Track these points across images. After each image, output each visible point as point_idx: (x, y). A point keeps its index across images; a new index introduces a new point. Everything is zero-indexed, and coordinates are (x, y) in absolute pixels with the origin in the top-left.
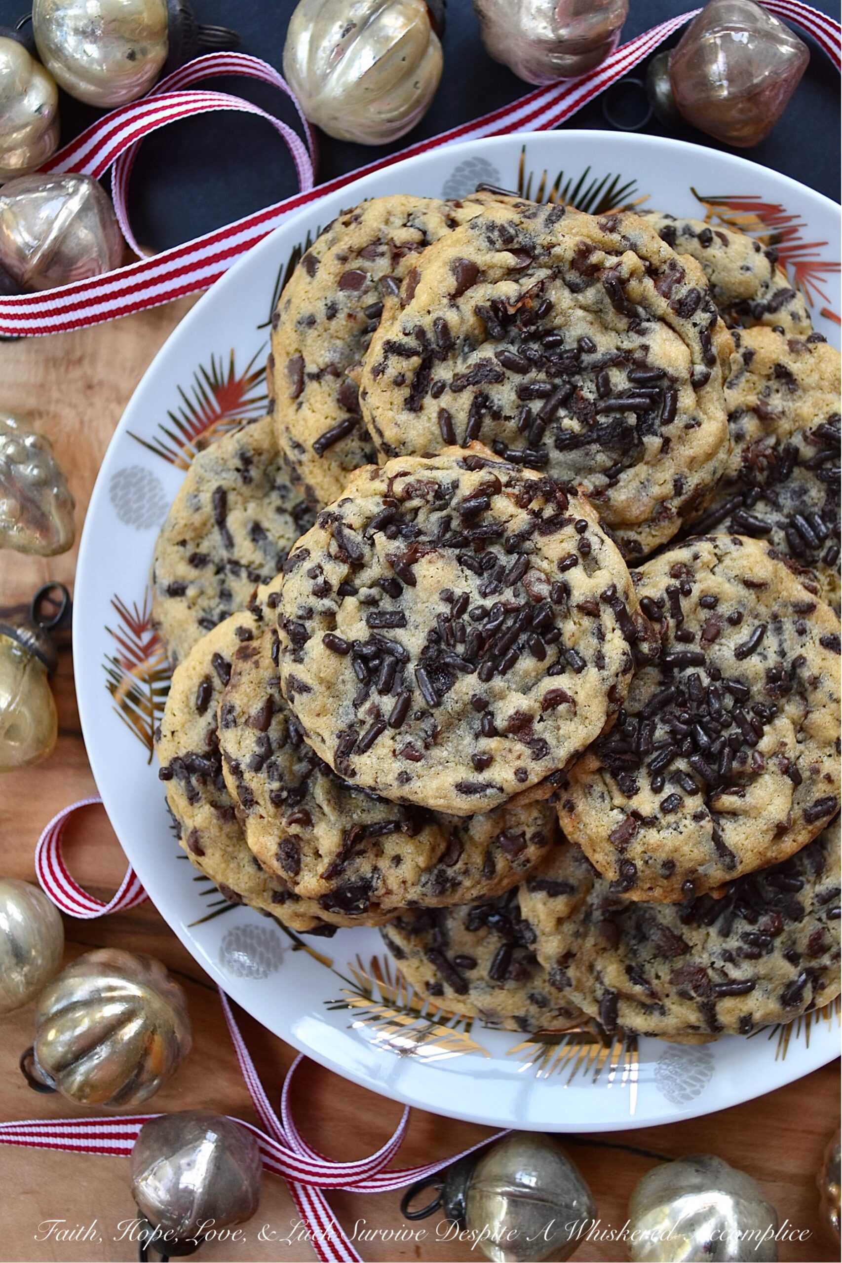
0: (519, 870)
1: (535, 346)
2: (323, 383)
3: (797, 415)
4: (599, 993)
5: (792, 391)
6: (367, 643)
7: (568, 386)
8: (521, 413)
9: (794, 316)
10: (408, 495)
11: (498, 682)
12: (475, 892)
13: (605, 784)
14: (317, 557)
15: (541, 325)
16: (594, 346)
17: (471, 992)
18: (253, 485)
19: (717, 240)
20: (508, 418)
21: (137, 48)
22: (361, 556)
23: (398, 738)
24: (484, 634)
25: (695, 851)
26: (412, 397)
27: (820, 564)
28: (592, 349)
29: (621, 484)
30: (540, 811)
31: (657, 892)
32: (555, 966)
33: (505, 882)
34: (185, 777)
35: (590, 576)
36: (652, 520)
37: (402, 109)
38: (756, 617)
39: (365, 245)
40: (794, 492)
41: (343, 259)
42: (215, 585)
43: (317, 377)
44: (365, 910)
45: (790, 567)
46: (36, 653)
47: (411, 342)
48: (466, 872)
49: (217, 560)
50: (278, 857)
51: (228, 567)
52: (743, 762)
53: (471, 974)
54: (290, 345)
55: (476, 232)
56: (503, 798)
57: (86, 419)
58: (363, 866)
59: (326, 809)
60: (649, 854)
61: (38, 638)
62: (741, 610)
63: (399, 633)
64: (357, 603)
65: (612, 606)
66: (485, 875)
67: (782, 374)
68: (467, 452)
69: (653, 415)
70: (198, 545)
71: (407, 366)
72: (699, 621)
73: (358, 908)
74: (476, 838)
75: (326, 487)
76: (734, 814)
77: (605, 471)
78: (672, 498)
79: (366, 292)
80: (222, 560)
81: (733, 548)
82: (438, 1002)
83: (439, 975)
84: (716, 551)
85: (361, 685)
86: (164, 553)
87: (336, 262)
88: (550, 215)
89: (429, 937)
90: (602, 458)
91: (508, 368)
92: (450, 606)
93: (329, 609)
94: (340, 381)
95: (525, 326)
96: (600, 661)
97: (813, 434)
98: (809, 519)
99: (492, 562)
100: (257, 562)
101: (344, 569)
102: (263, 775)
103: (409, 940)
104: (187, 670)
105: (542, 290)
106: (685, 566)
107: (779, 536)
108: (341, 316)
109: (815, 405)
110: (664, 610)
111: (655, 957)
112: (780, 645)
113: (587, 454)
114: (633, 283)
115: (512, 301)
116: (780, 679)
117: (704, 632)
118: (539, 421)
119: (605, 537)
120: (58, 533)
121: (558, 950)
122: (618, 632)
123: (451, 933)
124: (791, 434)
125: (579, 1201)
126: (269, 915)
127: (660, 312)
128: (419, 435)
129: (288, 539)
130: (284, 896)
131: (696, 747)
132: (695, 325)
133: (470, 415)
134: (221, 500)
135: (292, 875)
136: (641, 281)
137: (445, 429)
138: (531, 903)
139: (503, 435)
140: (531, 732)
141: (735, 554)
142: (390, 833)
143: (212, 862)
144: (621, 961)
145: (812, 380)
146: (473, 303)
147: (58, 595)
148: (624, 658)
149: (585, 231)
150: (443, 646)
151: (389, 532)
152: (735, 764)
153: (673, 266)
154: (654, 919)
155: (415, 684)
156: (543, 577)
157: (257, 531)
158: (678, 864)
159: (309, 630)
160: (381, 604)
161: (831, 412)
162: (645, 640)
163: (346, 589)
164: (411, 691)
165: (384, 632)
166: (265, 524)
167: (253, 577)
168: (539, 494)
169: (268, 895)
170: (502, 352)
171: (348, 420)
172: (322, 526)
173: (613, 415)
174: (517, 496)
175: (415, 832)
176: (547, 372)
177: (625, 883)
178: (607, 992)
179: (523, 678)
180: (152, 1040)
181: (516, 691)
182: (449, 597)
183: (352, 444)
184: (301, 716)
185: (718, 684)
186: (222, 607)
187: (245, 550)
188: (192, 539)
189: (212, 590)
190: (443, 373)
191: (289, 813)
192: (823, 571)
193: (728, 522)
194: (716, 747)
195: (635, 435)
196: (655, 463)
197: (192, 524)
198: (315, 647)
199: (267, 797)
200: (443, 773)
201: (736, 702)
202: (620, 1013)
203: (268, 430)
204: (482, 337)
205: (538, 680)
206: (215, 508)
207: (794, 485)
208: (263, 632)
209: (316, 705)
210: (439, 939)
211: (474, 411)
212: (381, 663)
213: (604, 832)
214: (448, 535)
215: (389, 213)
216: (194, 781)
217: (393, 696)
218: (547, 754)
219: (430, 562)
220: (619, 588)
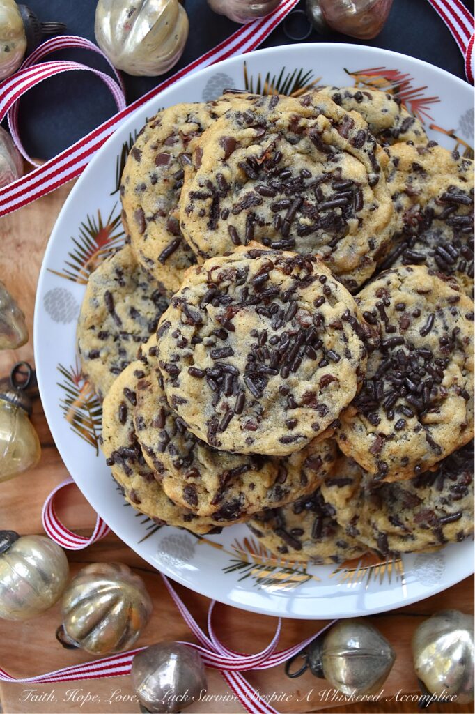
0: (320, 477)
1: (276, 180)
2: (157, 221)
3: (430, 190)
4: (376, 535)
5: (424, 177)
6: (213, 369)
7: (299, 199)
8: (275, 219)
9: (416, 133)
10: (221, 280)
11: (292, 377)
12: (298, 495)
13: (362, 421)
14: (175, 325)
15: (278, 167)
16: (310, 173)
17: (304, 548)
18: (126, 287)
19: (365, 97)
20: (268, 224)
21: (9, 44)
22: (201, 319)
23: (242, 419)
24: (280, 352)
25: (418, 449)
26: (211, 222)
27: (457, 273)
28: (309, 176)
29: (339, 249)
30: (327, 443)
31: (401, 475)
32: (349, 525)
33: (314, 485)
34: (121, 462)
35: (333, 307)
36: (360, 266)
37: (170, 53)
38: (428, 310)
39: (166, 137)
40: (435, 234)
41: (155, 148)
42: (115, 347)
43: (153, 219)
44: (239, 517)
45: (442, 278)
46: (20, 405)
47: (205, 190)
48: (292, 485)
49: (113, 333)
50: (184, 498)
51: (121, 336)
52: (436, 393)
53: (302, 538)
54: (134, 203)
55: (230, 120)
56: (307, 441)
57: (20, 264)
58: (233, 493)
59: (207, 465)
60: (393, 455)
61: (19, 397)
62: (419, 308)
63: (230, 359)
64: (203, 347)
65: (349, 322)
66: (302, 484)
67: (417, 168)
68: (249, 248)
69: (350, 207)
70: (101, 327)
71: (204, 204)
72: (397, 319)
73: (234, 516)
74: (294, 464)
75: (169, 281)
76: (435, 423)
77: (329, 244)
78: (369, 252)
79: (172, 165)
80: (117, 333)
81: (408, 274)
82: (286, 556)
83: (284, 542)
84: (400, 277)
85: (214, 393)
86: (83, 335)
87: (151, 150)
88: (271, 102)
89: (274, 522)
90: (326, 237)
91: (263, 195)
92: (257, 339)
93: (188, 354)
94: (166, 219)
95: (269, 169)
96: (348, 354)
97: (440, 199)
98: (445, 248)
99: (276, 309)
100: (137, 330)
101: (192, 329)
102: (167, 453)
103: (263, 526)
104: (110, 400)
105: (275, 147)
106: (384, 289)
107: (431, 260)
108: (160, 181)
109: (439, 183)
110: (377, 317)
111: (403, 509)
112: (444, 323)
113: (317, 236)
114: (326, 133)
115: (259, 156)
116: (447, 343)
117: (401, 324)
118: (286, 222)
119: (337, 283)
120: (18, 334)
121: (349, 516)
122: (355, 336)
123: (286, 517)
124: (428, 201)
125: (385, 651)
126: (183, 528)
127: (344, 147)
128: (219, 243)
129: (152, 314)
130: (190, 517)
131: (408, 391)
132: (365, 151)
133: (247, 226)
134: (110, 299)
135: (194, 506)
136: (330, 131)
137: (233, 237)
138: (329, 493)
139: (268, 234)
140: (316, 402)
141: (410, 277)
142: (245, 471)
143: (146, 506)
144: (385, 515)
145: (435, 168)
146: (236, 161)
147: (25, 369)
148: (361, 350)
149: (293, 108)
150: (257, 362)
151: (214, 304)
152: (431, 396)
153: (347, 119)
154: (399, 488)
155: (245, 387)
156: (307, 312)
157: (133, 312)
158: (410, 458)
159: (179, 368)
160: (217, 344)
161: (448, 185)
162: (370, 337)
163: (196, 339)
164: (243, 391)
165: (222, 360)
166: (137, 307)
167: (136, 339)
168: (296, 265)
169: (181, 518)
170: (258, 187)
171: (175, 241)
172: (175, 306)
173: (327, 211)
174: (283, 269)
175: (259, 468)
176: (286, 193)
177: (382, 474)
178: (380, 534)
179: (306, 372)
180: (131, 611)
181: (304, 380)
182: (256, 335)
183: (180, 253)
184: (183, 417)
185: (414, 352)
186: (122, 359)
187: (129, 325)
188: (97, 324)
189: (114, 351)
190: (226, 204)
191: (186, 471)
192: (459, 275)
193: (401, 258)
194: (419, 388)
195: (342, 220)
196: (356, 234)
197: (96, 315)
198: (184, 376)
199: (172, 465)
200: (271, 434)
201: (426, 360)
202: (389, 543)
203: (128, 253)
204: (244, 180)
205: (314, 371)
206: (107, 304)
207: (434, 230)
208: (150, 371)
209: (191, 410)
210: (280, 522)
211: (248, 223)
212: (224, 378)
213: (366, 448)
214: (248, 298)
215: (176, 116)
216: (127, 463)
217: (235, 396)
218: (328, 412)
219: (241, 316)
220: (351, 310)
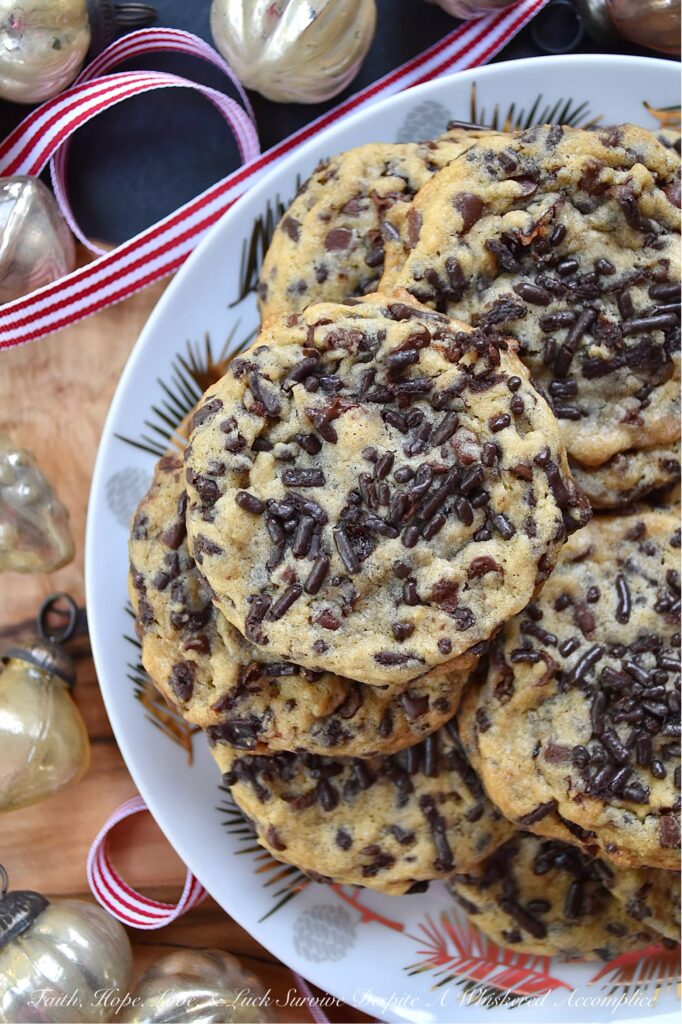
6: (283, 503)
10: (330, 345)
11: (422, 548)
14: (230, 409)
22: (278, 409)
23: (315, 604)
24: (410, 498)
35: (522, 437)
48: (361, 728)
50: (170, 680)
56: (424, 669)
58: (256, 704)
59: (226, 640)
63: (316, 492)
64: (272, 459)
65: (545, 470)
68: (391, 300)
74: (378, 697)
85: (275, 547)
91: (530, 301)
92: (373, 466)
93: (243, 466)
96: (530, 528)
99: (418, 419)
101: (259, 423)
119: (538, 396)
122: (551, 498)
135: (183, 700)
140: (455, 602)
148: (557, 525)
151: (309, 385)
155: (333, 548)
156: (473, 436)
159: (220, 487)
160: (298, 460)
162: (575, 505)
163: (261, 443)
164: (328, 554)
165: (301, 491)
168: (473, 348)
172: (237, 376)
174: (446, 350)
179: (448, 544)
181: (441, 557)
182: (373, 458)
184: (209, 578)
191: (188, 637)
198: (227, 505)
199: (168, 618)
200: (361, 643)
205: (463, 546)
209: (227, 568)
212: (298, 524)
214: (372, 389)
217: (310, 560)
218: (472, 624)
219: (353, 418)
220: (554, 451)
